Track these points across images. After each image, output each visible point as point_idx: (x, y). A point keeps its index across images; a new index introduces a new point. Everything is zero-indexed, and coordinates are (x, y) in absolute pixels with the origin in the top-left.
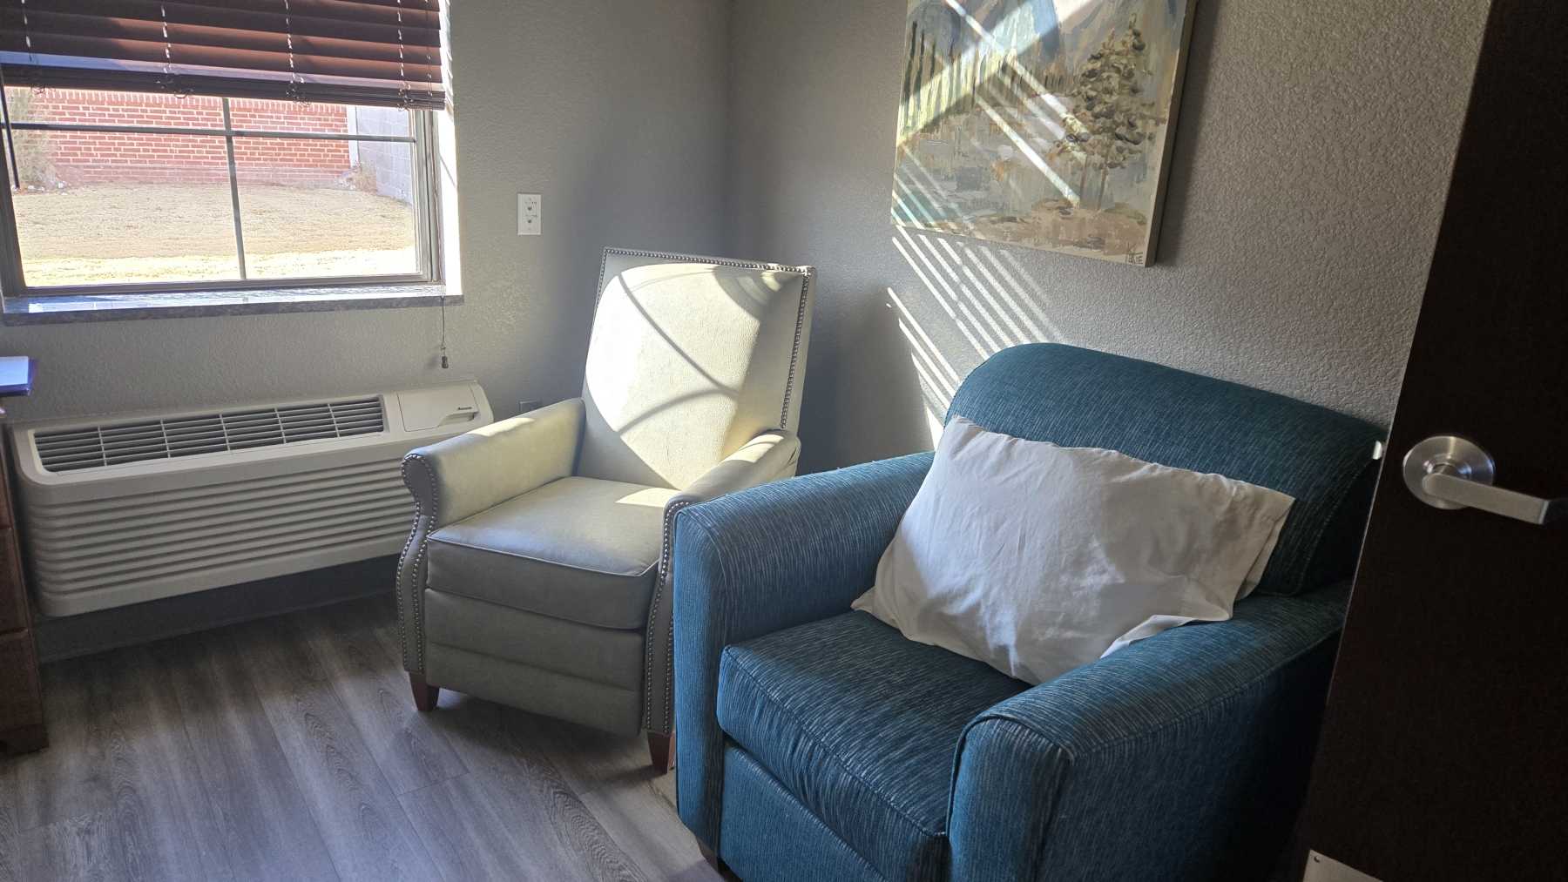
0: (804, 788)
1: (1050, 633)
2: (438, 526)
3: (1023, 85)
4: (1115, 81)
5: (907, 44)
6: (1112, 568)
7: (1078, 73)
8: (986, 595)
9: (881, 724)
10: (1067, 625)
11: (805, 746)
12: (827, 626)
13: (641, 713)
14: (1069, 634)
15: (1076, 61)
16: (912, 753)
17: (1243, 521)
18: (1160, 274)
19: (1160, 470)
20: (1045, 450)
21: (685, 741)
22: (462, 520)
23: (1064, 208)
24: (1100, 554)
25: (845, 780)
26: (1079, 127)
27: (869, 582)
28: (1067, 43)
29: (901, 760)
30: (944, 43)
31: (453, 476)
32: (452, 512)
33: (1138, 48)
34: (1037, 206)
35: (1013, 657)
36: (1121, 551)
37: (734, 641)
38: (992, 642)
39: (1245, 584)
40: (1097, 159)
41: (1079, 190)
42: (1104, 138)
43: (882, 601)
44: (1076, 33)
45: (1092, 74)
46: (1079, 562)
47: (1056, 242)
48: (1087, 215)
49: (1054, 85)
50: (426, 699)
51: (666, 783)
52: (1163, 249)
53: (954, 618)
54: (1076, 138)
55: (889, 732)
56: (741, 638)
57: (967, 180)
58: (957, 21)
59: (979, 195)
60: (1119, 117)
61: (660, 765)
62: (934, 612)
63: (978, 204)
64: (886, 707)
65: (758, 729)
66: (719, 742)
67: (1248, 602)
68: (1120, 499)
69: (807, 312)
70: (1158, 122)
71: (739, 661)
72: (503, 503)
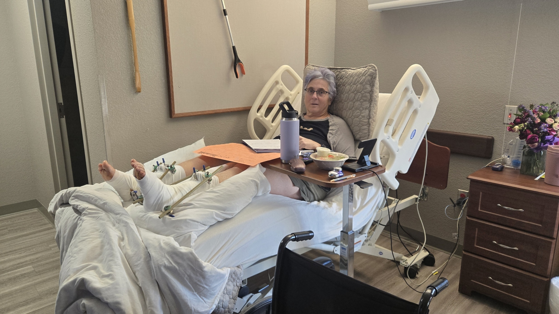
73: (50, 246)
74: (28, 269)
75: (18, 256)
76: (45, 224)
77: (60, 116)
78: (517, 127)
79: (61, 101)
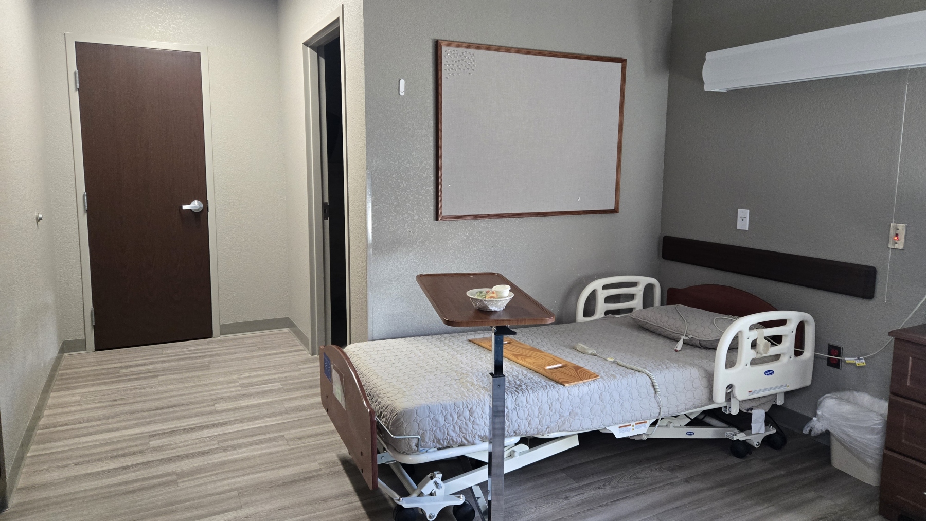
75: (267, 373)
77: (324, 218)
79: (327, 200)
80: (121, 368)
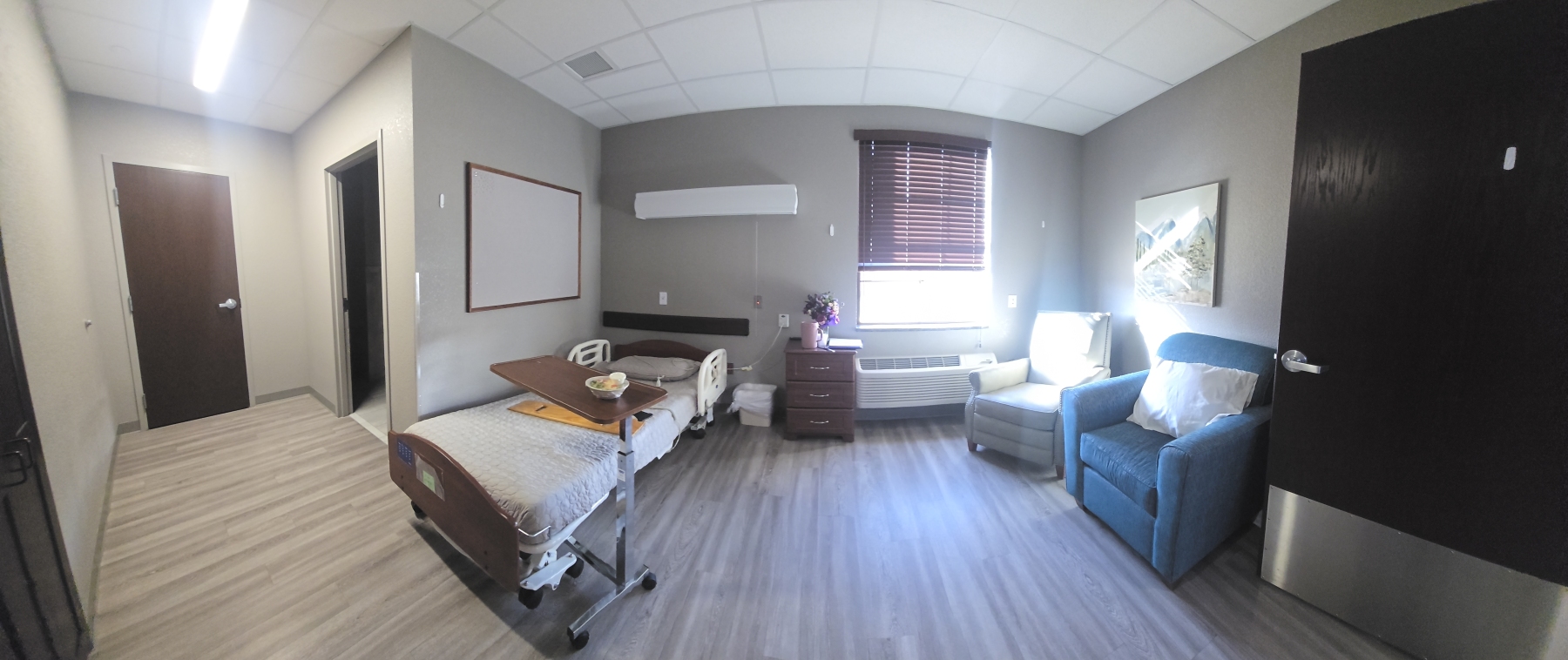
0: (1111, 478)
1: (1188, 422)
2: (978, 394)
3: (1171, 255)
4: (1198, 253)
5: (1136, 245)
6: (1205, 400)
7: (1187, 251)
8: (1167, 412)
9: (1136, 454)
10: (1192, 419)
11: (1111, 463)
12: (1118, 426)
13: (1054, 457)
14: (1193, 422)
15: (1186, 248)
16: (1145, 463)
17: (1244, 383)
18: (1215, 308)
19: (1218, 368)
20: (1183, 365)
21: (1070, 467)
22: (989, 392)
23: (1187, 291)
24: (1201, 396)
25: (1124, 473)
26: (1190, 267)
27: (1131, 412)
28: (1183, 243)
29: (1142, 465)
30: (1147, 244)
31: (983, 379)
32: (983, 389)
33: (1203, 243)
34: (1179, 290)
35: (1177, 431)
36: (1207, 395)
37: (1085, 431)
38: (1170, 427)
39: (1246, 403)
40: (1195, 276)
41: (1191, 285)
42: (1196, 269)
43: (1136, 417)
44: (1185, 240)
45: (1191, 251)
46: (1195, 399)
47: (1185, 301)
48: (1194, 292)
49: (1180, 254)
50: (973, 448)
51: (1063, 482)
52: (1217, 301)
53: (1158, 421)
54: (1189, 270)
55: (1138, 457)
56: (1088, 430)
57: (1157, 284)
58: (1150, 237)
59: (1161, 288)
60: (1200, 263)
61: (1060, 476)
62: (1152, 419)
63: (1161, 291)
64: (1137, 450)
65: (1095, 459)
66: (1082, 465)
67: (1248, 408)
68: (1206, 378)
69: (1110, 327)
70: (1211, 264)
71: (1087, 438)
72: (1001, 389)
73: (334, 429)
74: (322, 450)
75: (308, 438)
76: (320, 409)
77: (345, 311)
78: (810, 311)
79: (346, 296)
80: (177, 445)
